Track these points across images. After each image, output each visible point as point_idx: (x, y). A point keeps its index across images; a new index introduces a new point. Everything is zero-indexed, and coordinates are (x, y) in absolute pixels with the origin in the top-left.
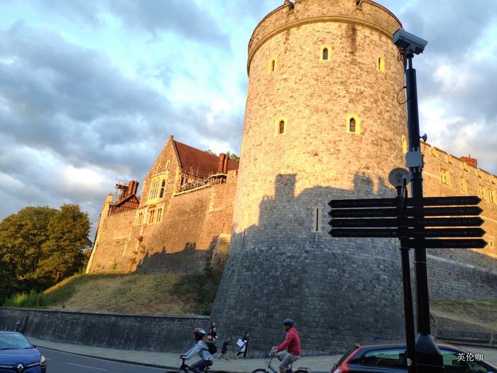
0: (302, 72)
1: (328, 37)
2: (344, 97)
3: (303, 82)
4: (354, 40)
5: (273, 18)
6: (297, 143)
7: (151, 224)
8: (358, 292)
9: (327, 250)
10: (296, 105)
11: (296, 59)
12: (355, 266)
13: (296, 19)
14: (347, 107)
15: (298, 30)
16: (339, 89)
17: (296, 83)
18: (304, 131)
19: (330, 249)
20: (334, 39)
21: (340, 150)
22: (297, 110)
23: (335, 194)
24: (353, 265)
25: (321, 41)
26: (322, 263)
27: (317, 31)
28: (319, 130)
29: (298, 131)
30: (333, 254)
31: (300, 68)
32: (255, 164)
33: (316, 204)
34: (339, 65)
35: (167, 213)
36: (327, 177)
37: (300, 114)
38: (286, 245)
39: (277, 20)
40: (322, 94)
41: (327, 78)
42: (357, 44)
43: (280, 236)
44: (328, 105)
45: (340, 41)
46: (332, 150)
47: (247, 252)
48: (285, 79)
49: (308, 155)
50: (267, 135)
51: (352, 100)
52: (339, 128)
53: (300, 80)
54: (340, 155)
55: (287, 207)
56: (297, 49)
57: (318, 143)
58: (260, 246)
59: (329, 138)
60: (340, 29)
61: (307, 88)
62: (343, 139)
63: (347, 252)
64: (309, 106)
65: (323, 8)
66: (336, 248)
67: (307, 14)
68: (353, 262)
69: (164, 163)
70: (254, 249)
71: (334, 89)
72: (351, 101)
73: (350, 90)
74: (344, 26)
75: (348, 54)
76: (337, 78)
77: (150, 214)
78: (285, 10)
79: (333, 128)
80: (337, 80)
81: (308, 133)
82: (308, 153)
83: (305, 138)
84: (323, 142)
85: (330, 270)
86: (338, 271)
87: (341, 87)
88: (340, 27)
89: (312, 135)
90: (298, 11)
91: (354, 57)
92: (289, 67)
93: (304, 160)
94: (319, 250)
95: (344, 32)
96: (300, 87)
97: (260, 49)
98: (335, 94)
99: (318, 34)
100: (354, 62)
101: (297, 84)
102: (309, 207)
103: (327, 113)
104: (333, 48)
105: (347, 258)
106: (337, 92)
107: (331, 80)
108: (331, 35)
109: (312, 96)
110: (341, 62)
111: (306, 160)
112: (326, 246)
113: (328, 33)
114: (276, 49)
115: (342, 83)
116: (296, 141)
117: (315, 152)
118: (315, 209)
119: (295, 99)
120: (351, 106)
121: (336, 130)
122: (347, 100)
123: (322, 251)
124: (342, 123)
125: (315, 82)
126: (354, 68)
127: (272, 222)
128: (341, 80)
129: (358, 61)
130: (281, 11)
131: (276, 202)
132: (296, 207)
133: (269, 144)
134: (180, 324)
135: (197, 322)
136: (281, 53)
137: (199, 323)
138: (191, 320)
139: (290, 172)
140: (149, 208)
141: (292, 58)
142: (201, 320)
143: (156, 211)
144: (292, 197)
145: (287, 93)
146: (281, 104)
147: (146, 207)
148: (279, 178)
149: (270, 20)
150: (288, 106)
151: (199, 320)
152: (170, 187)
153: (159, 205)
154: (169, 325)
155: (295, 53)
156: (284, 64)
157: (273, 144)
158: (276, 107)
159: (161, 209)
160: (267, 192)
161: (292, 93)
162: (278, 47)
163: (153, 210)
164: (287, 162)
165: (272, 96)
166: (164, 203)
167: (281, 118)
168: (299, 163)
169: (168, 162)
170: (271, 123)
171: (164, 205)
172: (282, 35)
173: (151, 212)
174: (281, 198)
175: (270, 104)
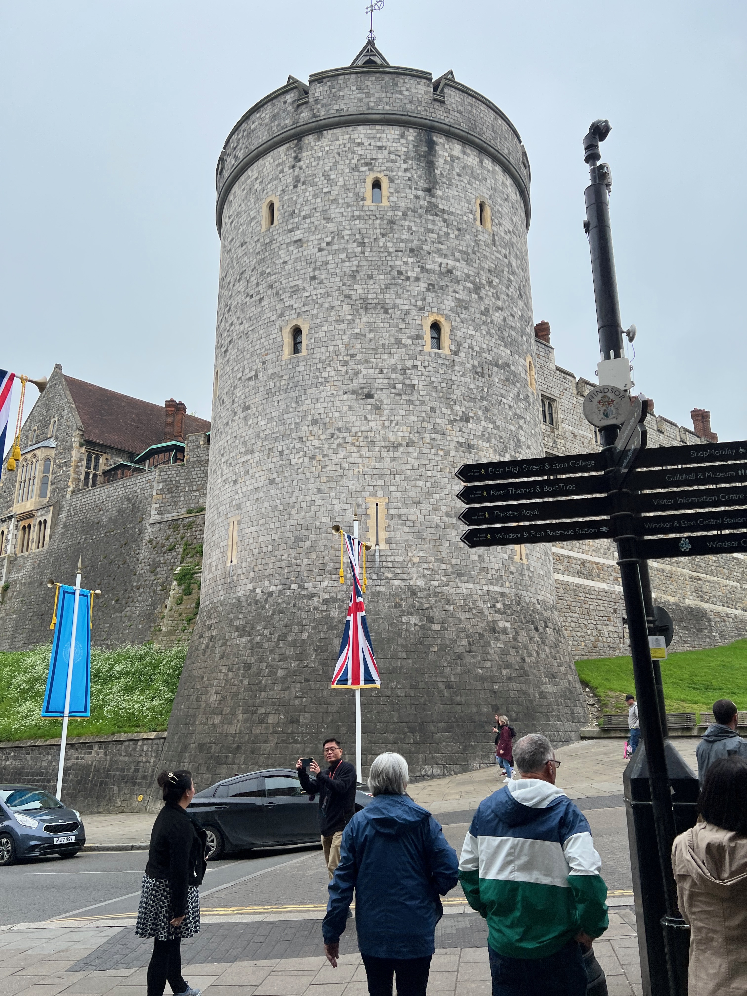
0: (331, 227)
1: (380, 156)
2: (417, 279)
3: (335, 247)
4: (430, 165)
5: (266, 113)
6: (329, 372)
7: (26, 554)
8: (460, 657)
9: (397, 582)
10: (323, 296)
11: (319, 200)
12: (451, 608)
13: (314, 116)
14: (424, 300)
15: (319, 139)
16: (406, 263)
17: (320, 250)
18: (342, 348)
19: (403, 580)
20: (392, 161)
21: (413, 386)
22: (326, 305)
23: (408, 472)
24: (447, 607)
25: (367, 164)
26: (389, 608)
27: (359, 144)
28: (373, 346)
29: (331, 348)
30: (409, 588)
31: (328, 219)
32: (245, 419)
33: (374, 495)
34: (405, 214)
35: (60, 529)
36: (392, 439)
37: (333, 313)
38: (319, 578)
39: (274, 117)
40: (375, 273)
41: (383, 240)
42: (438, 172)
43: (305, 561)
44: (388, 296)
45: (404, 166)
46: (400, 386)
47: (238, 599)
48: (298, 242)
49: (354, 396)
50: (268, 358)
51: (433, 286)
52: (409, 341)
53: (328, 244)
54: (415, 397)
55: (318, 503)
56: (320, 180)
57: (371, 371)
58: (266, 584)
59: (393, 362)
60: (403, 141)
61: (344, 261)
62: (418, 363)
63: (436, 583)
64: (349, 297)
65: (368, 95)
66: (415, 577)
67: (336, 107)
68: (448, 602)
69: (45, 424)
70: (253, 591)
71: (398, 263)
72: (430, 287)
73: (428, 266)
74: (411, 134)
75: (420, 193)
76: (402, 241)
77: (20, 532)
78: (289, 97)
79: (398, 342)
80: (402, 245)
81: (351, 352)
82: (354, 392)
83: (346, 363)
84: (381, 372)
85: (404, 619)
86: (421, 620)
87: (410, 260)
88: (402, 136)
89: (359, 357)
90: (317, 101)
91: (433, 200)
92: (305, 218)
93: (346, 408)
94: (383, 582)
95: (411, 146)
96: (330, 257)
97: (242, 178)
98: (400, 273)
99: (359, 151)
100: (432, 209)
101: (324, 253)
102: (360, 500)
103: (386, 312)
104: (391, 180)
105: (436, 594)
106: (403, 269)
107: (390, 244)
108: (386, 152)
109: (354, 277)
110: (409, 209)
111: (350, 408)
112: (396, 576)
113: (380, 148)
114: (276, 178)
115: (411, 250)
116: (328, 369)
117: (366, 391)
118: (372, 502)
119: (321, 283)
120: (430, 297)
121: (406, 346)
122: (423, 285)
123: (388, 584)
124: (414, 333)
125: (359, 249)
126: (433, 221)
127: (289, 534)
128: (409, 245)
129: (441, 206)
130: (281, 99)
131: (295, 494)
132: (335, 501)
133: (273, 376)
134: (105, 754)
135: (142, 746)
136: (287, 187)
137: (145, 748)
138: (127, 743)
139: (320, 432)
140: (18, 521)
141: (310, 198)
142: (150, 742)
143: (34, 526)
144: (327, 482)
145: (303, 271)
146: (292, 292)
147: (10, 518)
148: (298, 445)
149: (259, 118)
150: (308, 297)
151: (145, 742)
152: (61, 475)
153: (39, 514)
154: (82, 759)
155: (315, 188)
156: (294, 211)
157: (282, 376)
158: (282, 300)
159: (45, 521)
160: (275, 476)
161: (314, 269)
162: (281, 175)
163: (26, 525)
164: (313, 412)
165: (273, 277)
166: (51, 508)
167: (294, 323)
168: (337, 414)
169: (52, 420)
170: (275, 331)
171: (51, 512)
172: (288, 150)
173: (24, 528)
174: (303, 486)
175: (269, 292)
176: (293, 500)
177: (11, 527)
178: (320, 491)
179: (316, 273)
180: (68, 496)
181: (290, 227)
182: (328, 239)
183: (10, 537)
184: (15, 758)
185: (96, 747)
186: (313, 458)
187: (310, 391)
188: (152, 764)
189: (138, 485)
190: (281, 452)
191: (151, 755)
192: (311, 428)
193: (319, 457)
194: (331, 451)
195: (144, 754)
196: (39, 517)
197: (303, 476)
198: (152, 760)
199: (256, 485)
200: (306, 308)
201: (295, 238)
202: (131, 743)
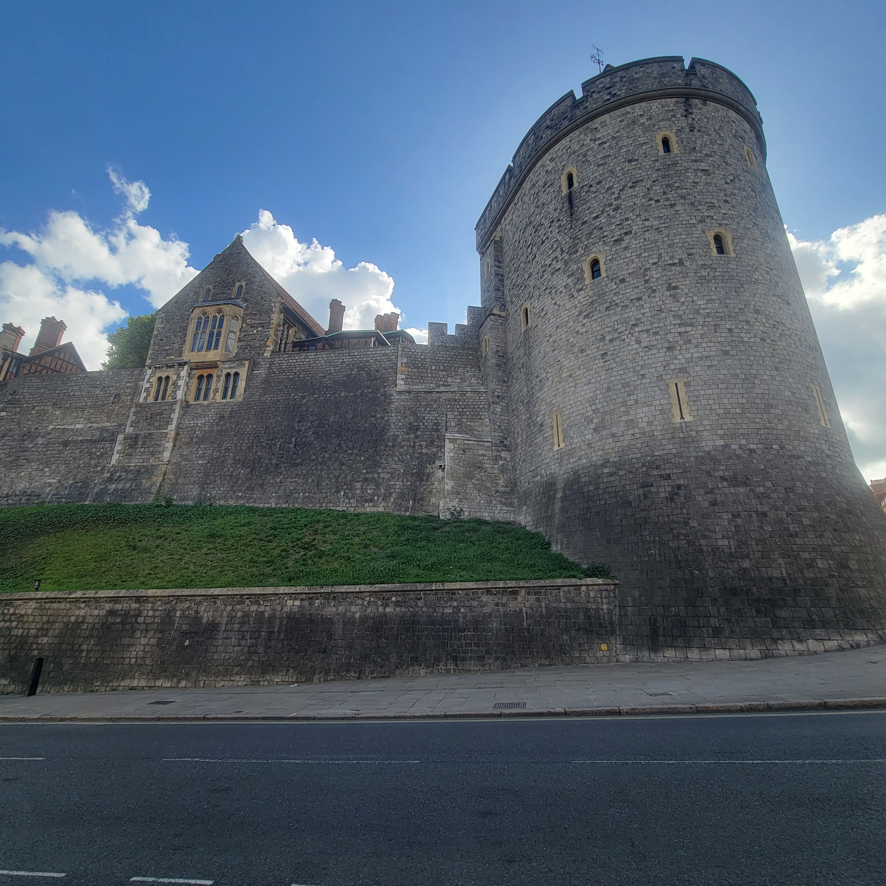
0: (731, 170)
5: (653, 70)
7: (203, 402)
10: (737, 217)
11: (716, 147)
15: (703, 105)
17: (727, 183)
31: (726, 164)
35: (258, 384)
48: (705, 172)
53: (731, 181)
56: (712, 133)
69: (225, 285)
77: (196, 381)
92: (707, 156)
101: (730, 186)
113: (744, 131)
114: (668, 120)
119: (733, 207)
131: (754, 367)
132: (791, 380)
133: (704, 266)
134: (538, 600)
135: (588, 592)
136: (682, 128)
137: (592, 594)
138: (566, 588)
139: (764, 321)
140: (191, 369)
141: (708, 143)
142: (596, 587)
143: (219, 377)
144: (779, 363)
145: (717, 194)
146: (709, 206)
147: (182, 365)
148: (746, 327)
149: (645, 71)
150: (725, 214)
151: (590, 588)
152: (255, 334)
153: (227, 366)
154: (504, 605)
155: (710, 138)
156: (694, 148)
157: (716, 269)
158: (699, 210)
159: (237, 374)
160: (728, 348)
161: (725, 195)
162: (674, 119)
163: (205, 375)
164: (753, 303)
165: (684, 191)
166: (247, 363)
167: (717, 230)
168: (773, 310)
169: (237, 284)
170: (697, 232)
171: (247, 366)
172: (677, 102)
173: (201, 377)
174: (761, 362)
175: (682, 201)
176: (754, 372)
177: (184, 373)
178: (776, 369)
179: (728, 199)
180: (267, 354)
181: (693, 158)
182: (732, 178)
183: (181, 383)
184: (397, 604)
185: (523, 592)
186: (763, 340)
187: (746, 286)
188: (606, 611)
189: (371, 356)
190: (730, 330)
191: (602, 602)
192: (755, 316)
193: (769, 341)
194: (776, 338)
195: (592, 600)
196: (226, 368)
197: (758, 354)
198: (605, 607)
199: (706, 354)
200: (726, 222)
201: (701, 168)
202: (572, 588)
